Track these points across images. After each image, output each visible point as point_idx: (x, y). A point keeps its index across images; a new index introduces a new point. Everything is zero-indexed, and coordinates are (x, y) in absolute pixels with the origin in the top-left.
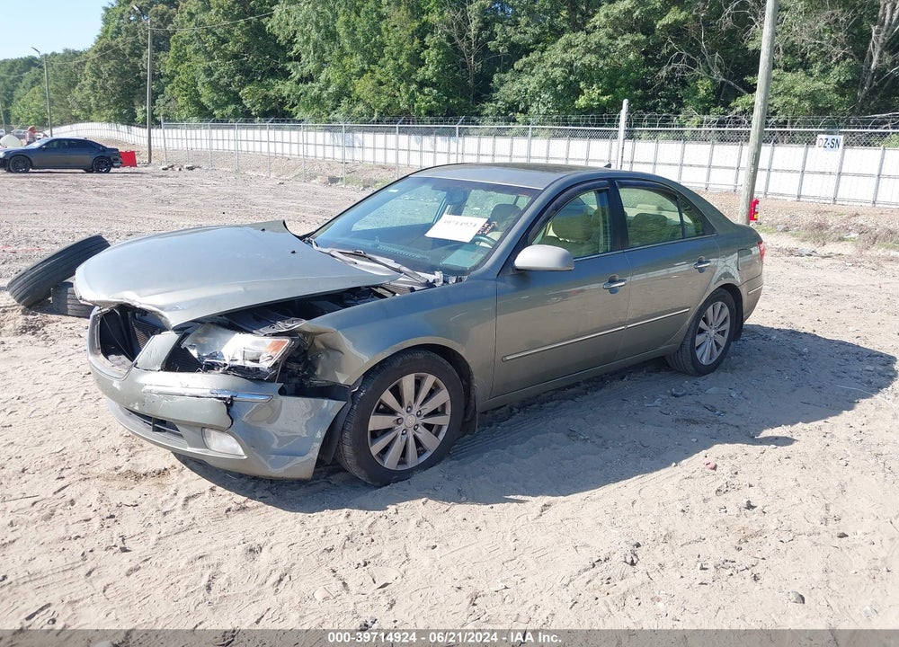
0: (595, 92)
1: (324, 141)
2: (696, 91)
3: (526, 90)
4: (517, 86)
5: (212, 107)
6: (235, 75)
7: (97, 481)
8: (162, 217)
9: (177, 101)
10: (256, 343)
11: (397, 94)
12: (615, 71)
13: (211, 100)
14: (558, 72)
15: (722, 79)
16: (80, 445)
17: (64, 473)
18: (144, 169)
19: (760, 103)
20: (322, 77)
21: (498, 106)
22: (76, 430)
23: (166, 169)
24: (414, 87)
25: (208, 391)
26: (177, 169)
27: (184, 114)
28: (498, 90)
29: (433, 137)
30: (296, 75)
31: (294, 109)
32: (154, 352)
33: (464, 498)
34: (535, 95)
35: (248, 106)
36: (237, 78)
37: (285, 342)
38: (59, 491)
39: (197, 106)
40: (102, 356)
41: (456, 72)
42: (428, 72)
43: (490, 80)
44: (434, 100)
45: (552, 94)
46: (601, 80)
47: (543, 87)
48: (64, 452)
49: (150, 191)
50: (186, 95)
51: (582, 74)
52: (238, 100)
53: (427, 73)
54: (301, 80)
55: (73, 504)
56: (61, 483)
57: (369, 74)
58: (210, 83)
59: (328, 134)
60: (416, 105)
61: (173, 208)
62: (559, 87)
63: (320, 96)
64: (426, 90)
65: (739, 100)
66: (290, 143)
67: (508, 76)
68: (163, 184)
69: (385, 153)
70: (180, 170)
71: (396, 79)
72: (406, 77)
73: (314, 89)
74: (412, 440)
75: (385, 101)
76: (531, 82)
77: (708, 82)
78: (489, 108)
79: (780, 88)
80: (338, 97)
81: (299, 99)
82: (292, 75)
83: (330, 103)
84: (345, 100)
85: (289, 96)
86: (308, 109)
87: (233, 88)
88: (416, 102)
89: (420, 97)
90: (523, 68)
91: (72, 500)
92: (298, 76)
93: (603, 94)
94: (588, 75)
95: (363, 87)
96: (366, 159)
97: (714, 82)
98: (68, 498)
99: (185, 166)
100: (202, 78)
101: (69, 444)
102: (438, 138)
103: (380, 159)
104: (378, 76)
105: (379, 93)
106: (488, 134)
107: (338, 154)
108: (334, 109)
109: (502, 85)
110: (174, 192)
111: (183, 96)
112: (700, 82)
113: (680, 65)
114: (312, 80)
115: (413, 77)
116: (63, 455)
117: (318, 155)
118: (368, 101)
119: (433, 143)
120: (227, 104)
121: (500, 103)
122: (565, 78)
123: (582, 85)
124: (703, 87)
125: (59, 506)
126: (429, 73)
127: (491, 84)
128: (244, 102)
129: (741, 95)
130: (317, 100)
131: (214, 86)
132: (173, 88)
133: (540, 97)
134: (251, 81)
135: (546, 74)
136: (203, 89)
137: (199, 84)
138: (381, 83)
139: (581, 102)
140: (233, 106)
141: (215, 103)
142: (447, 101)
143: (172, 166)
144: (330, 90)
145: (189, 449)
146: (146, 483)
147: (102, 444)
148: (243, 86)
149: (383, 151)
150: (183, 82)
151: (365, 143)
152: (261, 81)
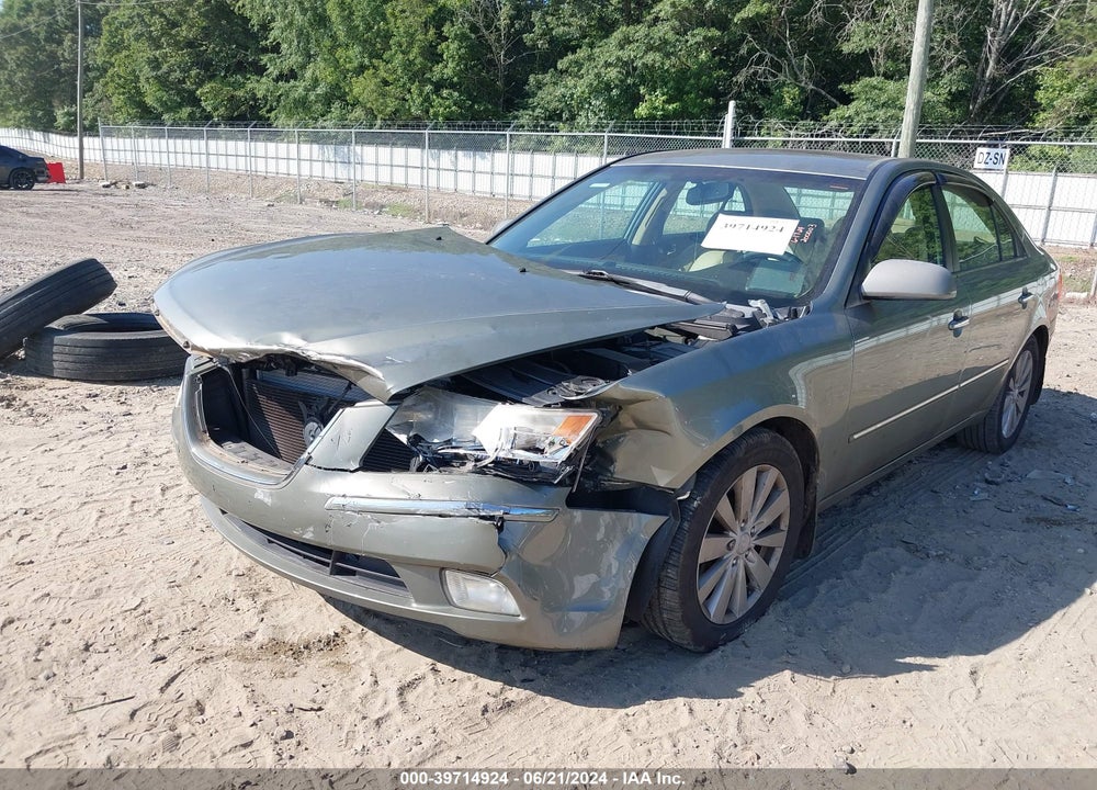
0: (659, 98)
1: (311, 156)
2: (781, 100)
3: (572, 95)
4: (560, 91)
5: (160, 110)
6: (190, 69)
7: (229, 662)
8: (131, 244)
9: (111, 102)
10: (534, 420)
11: (408, 97)
12: (683, 73)
13: (159, 100)
14: (613, 73)
15: (811, 87)
16: (167, 594)
17: (162, 649)
18: (76, 186)
19: (912, 107)
20: (308, 74)
21: (536, 114)
22: (149, 566)
23: (107, 186)
24: (429, 88)
25: (463, 505)
26: (124, 187)
27: (121, 118)
28: (534, 95)
29: (453, 152)
30: (273, 71)
31: (272, 115)
32: (345, 438)
33: (846, 668)
34: (583, 101)
35: (209, 109)
36: (193, 73)
37: (590, 418)
38: (168, 685)
39: (139, 107)
40: (212, 444)
41: (481, 71)
42: (447, 69)
43: (526, 82)
44: (455, 105)
45: (605, 100)
46: (666, 84)
47: (594, 91)
48: (146, 607)
49: (98, 212)
50: (124, 94)
51: (642, 76)
52: (195, 102)
53: (445, 71)
54: (281, 77)
55: (202, 711)
56: (165, 671)
57: (371, 71)
58: (156, 78)
59: (315, 147)
60: (431, 111)
61: (140, 233)
62: (614, 92)
63: (305, 97)
64: (445, 93)
65: (833, 113)
66: (266, 158)
67: (548, 78)
68: (112, 204)
69: (392, 170)
70: (128, 188)
71: (405, 77)
72: (418, 76)
73: (298, 88)
74: (742, 573)
75: (392, 105)
76: (579, 87)
77: (796, 91)
78: (525, 117)
79: (884, 98)
80: (328, 100)
81: (278, 101)
82: (269, 71)
83: (319, 107)
84: (337, 104)
85: (265, 97)
86: (290, 115)
87: (188, 85)
88: (432, 107)
89: (437, 101)
90: (568, 68)
91: (198, 703)
92: (276, 73)
93: (668, 102)
94: (651, 78)
95: (362, 87)
96: (365, 178)
97: (803, 90)
98: (190, 700)
99: (134, 183)
100: (146, 72)
101: (147, 593)
102: (460, 153)
103: (384, 178)
104: (382, 74)
105: (384, 95)
106: (524, 149)
107: (330, 172)
108: (323, 116)
109: (540, 88)
110: (131, 213)
111: (119, 94)
112: (786, 89)
113: (761, 69)
114: (295, 78)
115: (428, 75)
116: (145, 613)
117: (302, 173)
118: (369, 105)
119: (453, 159)
120: (180, 105)
121: (538, 110)
122: (621, 81)
123: (642, 90)
124: (789, 96)
125: (180, 716)
126: (448, 72)
127: (527, 87)
128: (203, 104)
129: (835, 107)
130: (302, 103)
131: (163, 82)
132: (107, 83)
133: (590, 104)
134: (212, 77)
135: (598, 75)
136: (147, 86)
137: (142, 79)
138: (386, 83)
139: (642, 110)
140: (189, 109)
141: (164, 104)
142: (472, 106)
143: (115, 184)
144: (319, 91)
145: (415, 607)
146: (312, 662)
147: (203, 590)
148: (200, 84)
149: (389, 168)
150: (120, 77)
151: (365, 158)
152: (225, 76)
